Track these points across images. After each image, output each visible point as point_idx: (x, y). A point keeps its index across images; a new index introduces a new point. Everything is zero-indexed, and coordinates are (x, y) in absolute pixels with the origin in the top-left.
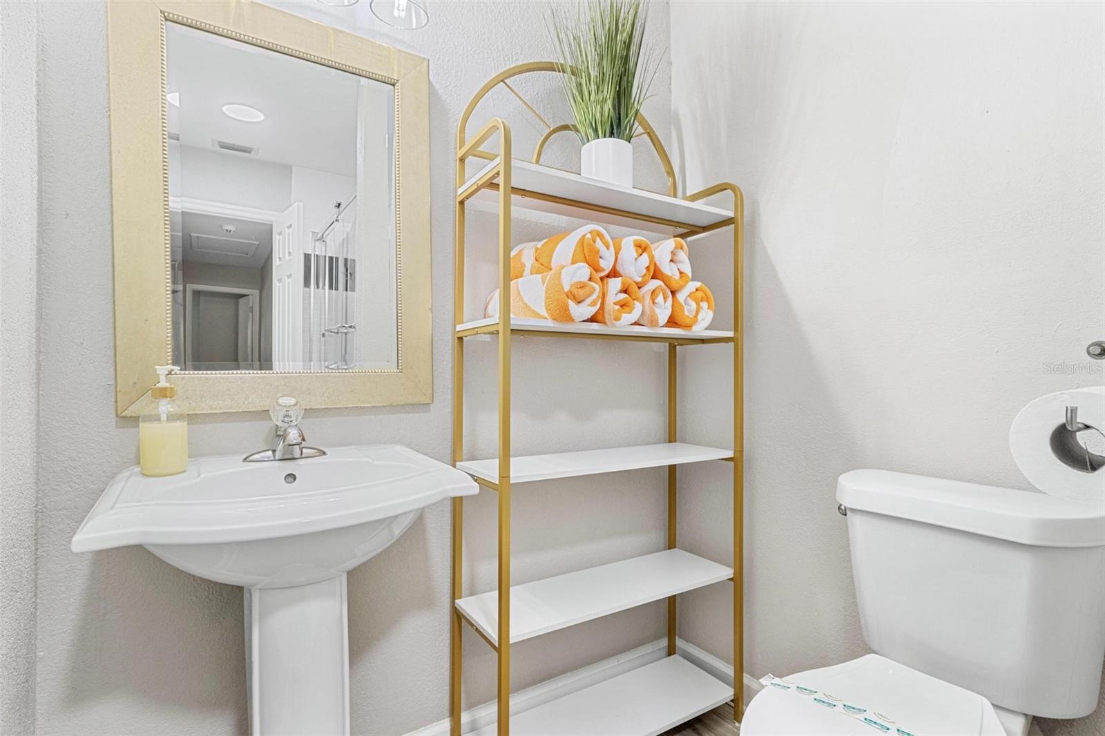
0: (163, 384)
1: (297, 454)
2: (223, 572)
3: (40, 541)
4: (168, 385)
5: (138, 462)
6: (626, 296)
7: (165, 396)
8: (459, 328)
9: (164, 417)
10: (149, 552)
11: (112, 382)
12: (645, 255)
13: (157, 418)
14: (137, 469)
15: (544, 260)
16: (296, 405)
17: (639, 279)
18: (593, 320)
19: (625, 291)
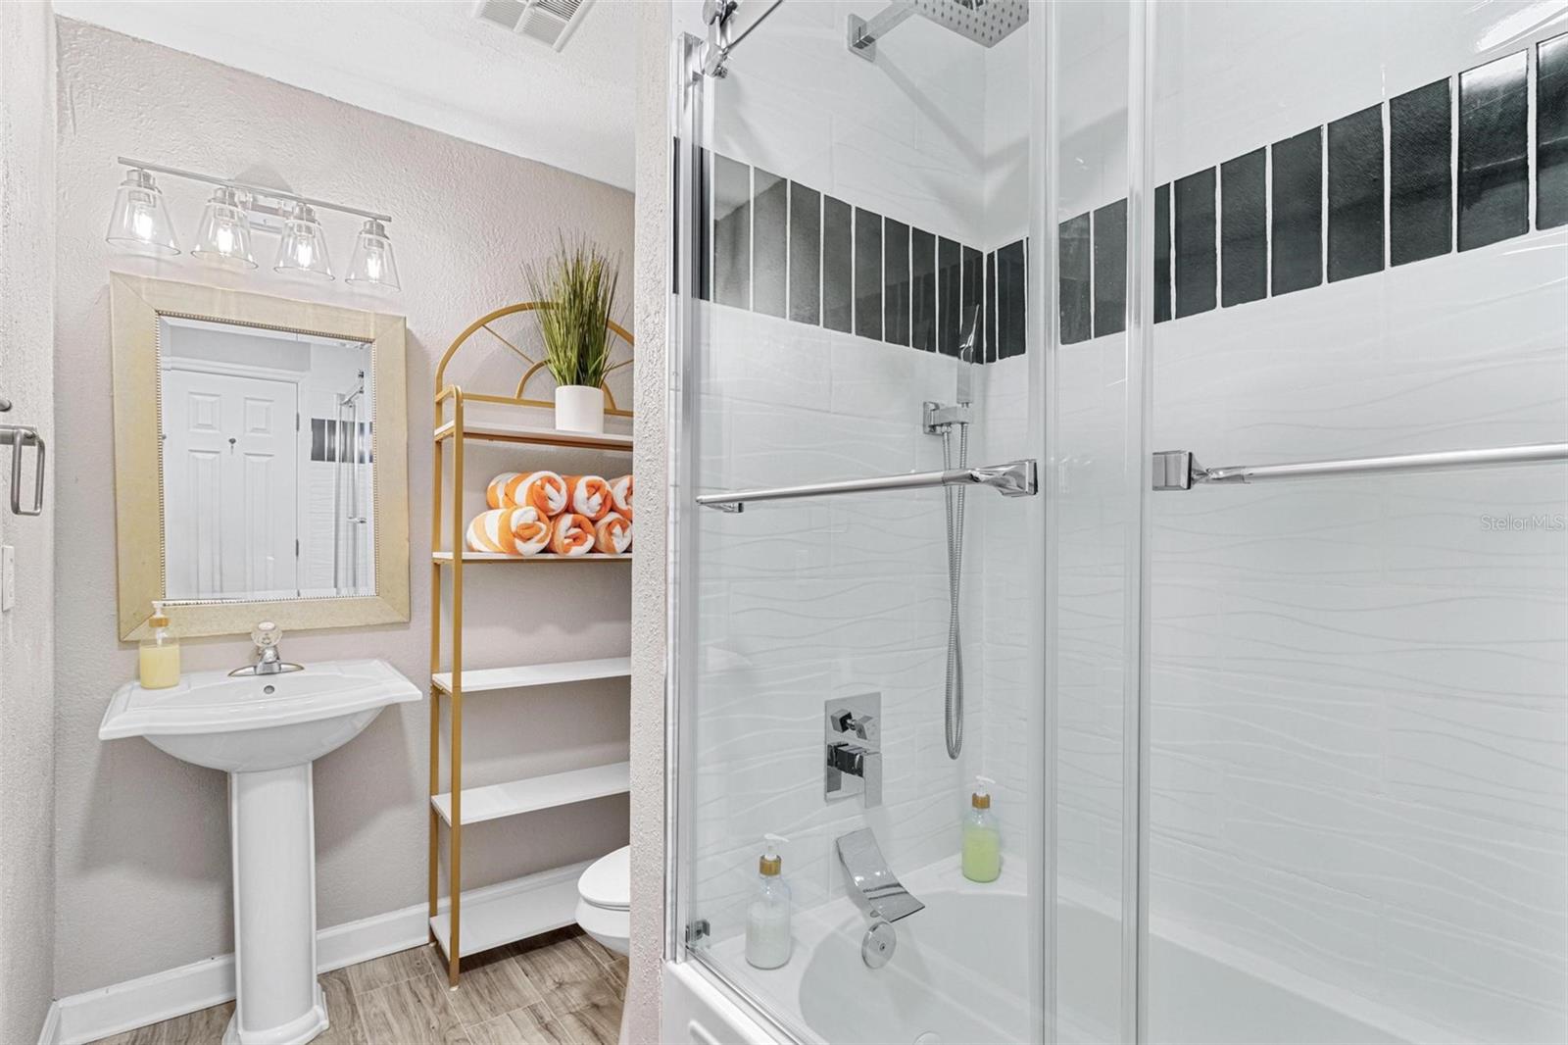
0: (159, 615)
1: (276, 669)
2: (210, 758)
3: (57, 741)
4: (162, 616)
5: (138, 677)
6: (580, 530)
7: (161, 626)
8: (436, 555)
9: (160, 642)
10: (146, 741)
11: (115, 613)
12: (598, 495)
13: (154, 642)
14: (137, 683)
15: (510, 495)
16: (274, 629)
17: (592, 515)
18: (544, 551)
19: (577, 525)
